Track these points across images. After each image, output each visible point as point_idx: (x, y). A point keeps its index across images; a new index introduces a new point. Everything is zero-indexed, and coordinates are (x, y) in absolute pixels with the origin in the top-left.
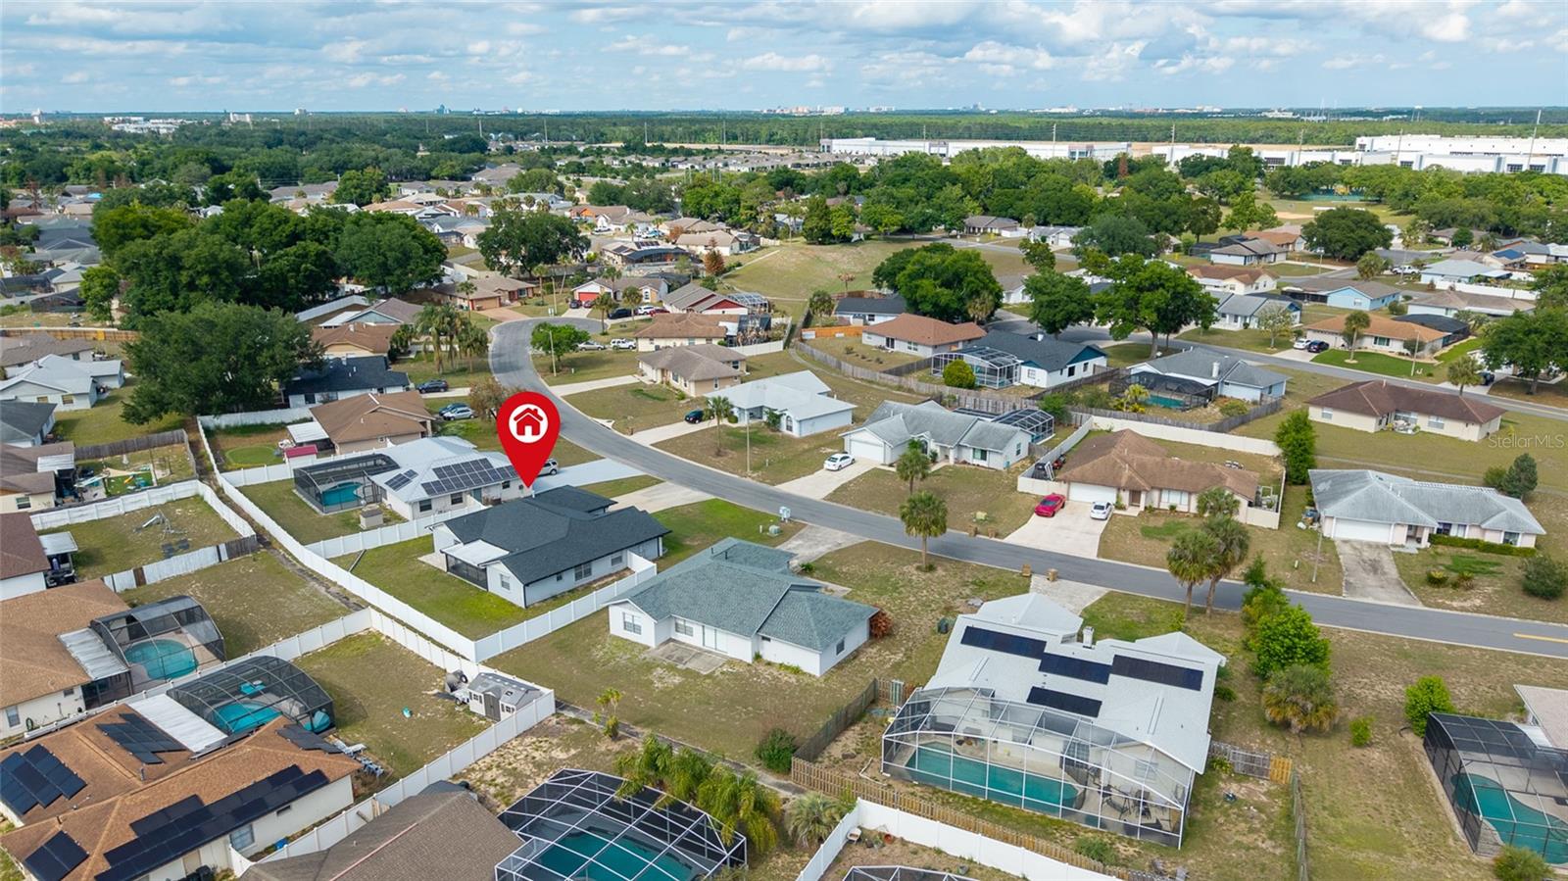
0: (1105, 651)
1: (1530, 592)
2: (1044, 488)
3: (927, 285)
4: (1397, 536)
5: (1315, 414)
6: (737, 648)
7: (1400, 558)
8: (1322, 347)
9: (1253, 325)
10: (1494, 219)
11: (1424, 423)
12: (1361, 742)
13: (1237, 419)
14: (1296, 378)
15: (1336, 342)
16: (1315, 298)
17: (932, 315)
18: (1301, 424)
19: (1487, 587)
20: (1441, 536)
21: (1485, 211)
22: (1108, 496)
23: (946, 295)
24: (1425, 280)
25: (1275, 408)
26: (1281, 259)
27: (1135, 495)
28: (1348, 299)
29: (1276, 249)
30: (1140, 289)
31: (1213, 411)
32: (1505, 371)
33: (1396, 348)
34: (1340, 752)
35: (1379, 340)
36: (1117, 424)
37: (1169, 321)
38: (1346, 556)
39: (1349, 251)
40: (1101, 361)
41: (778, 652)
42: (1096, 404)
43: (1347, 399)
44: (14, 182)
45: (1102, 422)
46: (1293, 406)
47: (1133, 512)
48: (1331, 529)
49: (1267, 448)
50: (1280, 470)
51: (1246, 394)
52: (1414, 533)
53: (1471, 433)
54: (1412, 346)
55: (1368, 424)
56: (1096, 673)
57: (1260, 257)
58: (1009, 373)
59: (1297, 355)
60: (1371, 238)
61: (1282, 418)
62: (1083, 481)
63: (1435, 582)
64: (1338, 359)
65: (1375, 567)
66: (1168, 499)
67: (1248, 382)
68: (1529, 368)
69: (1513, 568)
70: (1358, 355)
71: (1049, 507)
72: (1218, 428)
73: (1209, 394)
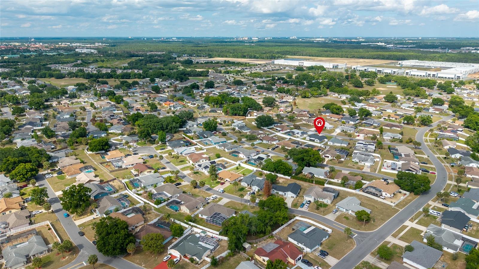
0: (368, 144)
1: (400, 142)
2: (357, 134)
3: (335, 110)
4: (390, 138)
5: (383, 127)
6: (339, 145)
7: (390, 140)
8: (385, 118)
9: (376, 115)
10: (416, 94)
11: (395, 128)
12: (385, 149)
13: (375, 127)
14: (382, 122)
15: (387, 118)
16: (385, 110)
17: (336, 114)
18: (382, 128)
19: (396, 142)
20: (393, 138)
21: (414, 93)
22: (364, 135)
23: (337, 111)
24: (401, 107)
25: (379, 126)
26: (380, 102)
27: (366, 135)
28: (389, 111)
29: (379, 100)
30: (363, 112)
31: (372, 127)
32: (406, 122)
33: (394, 119)
34: (383, 150)
35: (392, 118)
36: (363, 128)
37: (366, 115)
38: (385, 140)
39: (391, 101)
40: (359, 121)
41: (342, 145)
42: (360, 126)
43: (387, 125)
44: (120, 78)
45: (361, 128)
46: (381, 126)
47: (366, 136)
48: (384, 138)
49: (378, 131)
50: (380, 133)
51: (376, 125)
52: (391, 138)
53: (399, 129)
54: (396, 119)
55: (389, 128)
56: (367, 145)
57: (377, 102)
58: (349, 122)
59: (382, 120)
60: (394, 99)
61: (380, 127)
62: (361, 133)
63: (392, 141)
64: (387, 120)
65: (388, 140)
66: (369, 135)
67: (376, 123)
68: (408, 121)
69: (399, 140)
70: (389, 120)
71: (358, 136)
72: (373, 129)
73: (372, 125)
